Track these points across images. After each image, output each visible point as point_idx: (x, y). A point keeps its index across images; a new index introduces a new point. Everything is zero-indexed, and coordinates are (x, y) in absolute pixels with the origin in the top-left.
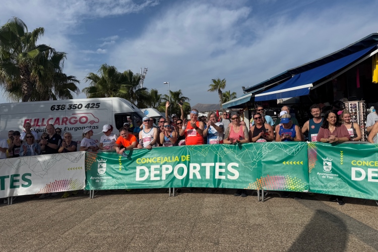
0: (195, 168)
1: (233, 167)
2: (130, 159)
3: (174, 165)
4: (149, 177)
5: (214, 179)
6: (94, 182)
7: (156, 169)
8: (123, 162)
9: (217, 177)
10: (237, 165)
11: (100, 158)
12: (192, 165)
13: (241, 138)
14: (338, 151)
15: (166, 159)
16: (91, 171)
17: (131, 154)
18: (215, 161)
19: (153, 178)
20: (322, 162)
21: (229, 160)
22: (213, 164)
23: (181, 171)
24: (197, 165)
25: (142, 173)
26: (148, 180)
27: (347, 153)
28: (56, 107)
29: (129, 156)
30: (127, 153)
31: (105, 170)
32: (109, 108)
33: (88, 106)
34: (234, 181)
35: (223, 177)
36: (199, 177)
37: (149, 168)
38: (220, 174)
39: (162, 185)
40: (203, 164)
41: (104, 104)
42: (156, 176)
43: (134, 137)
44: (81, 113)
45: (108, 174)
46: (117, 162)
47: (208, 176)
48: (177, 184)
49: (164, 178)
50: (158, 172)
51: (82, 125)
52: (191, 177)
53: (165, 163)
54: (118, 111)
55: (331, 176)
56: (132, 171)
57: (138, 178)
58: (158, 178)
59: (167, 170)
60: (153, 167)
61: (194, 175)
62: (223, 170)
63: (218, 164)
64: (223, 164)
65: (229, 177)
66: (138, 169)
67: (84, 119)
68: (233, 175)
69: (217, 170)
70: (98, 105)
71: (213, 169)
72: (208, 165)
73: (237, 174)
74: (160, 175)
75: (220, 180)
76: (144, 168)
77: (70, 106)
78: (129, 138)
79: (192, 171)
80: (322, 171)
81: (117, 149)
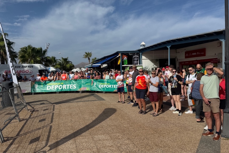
0: (64, 86)
1: (75, 86)
2: (45, 84)
3: (59, 85)
4: (51, 89)
5: (70, 89)
6: (34, 90)
7: (53, 87)
8: (43, 85)
9: (70, 88)
10: (76, 85)
11: (35, 83)
12: (64, 85)
13: (77, 78)
14: (97, 81)
15: (56, 84)
16: (33, 87)
17: (46, 82)
18: (70, 84)
19: (52, 89)
20: (94, 83)
21: (73, 84)
22: (69, 85)
23: (61, 87)
24: (65, 85)
25: (49, 88)
26: (51, 90)
27: (99, 82)
28: (17, 67)
29: (45, 83)
30: (44, 82)
31: (37, 87)
32: (36, 68)
33: (29, 67)
34: (75, 89)
35: (72, 88)
36: (65, 88)
37: (51, 86)
38: (71, 87)
39: (55, 91)
40: (67, 85)
41: (35, 66)
42: (53, 88)
43: (46, 77)
44: (26, 69)
45: (38, 88)
46: (41, 85)
47: (68, 88)
48: (59, 91)
49: (55, 89)
50: (54, 87)
51: (26, 73)
52: (63, 88)
53: (56, 85)
54: (40, 69)
55: (95, 87)
56: (46, 87)
57: (48, 89)
58: (54, 89)
59: (56, 87)
60: (52, 86)
61: (64, 88)
62: (72, 86)
63: (71, 85)
64: (72, 85)
65: (74, 88)
66: (48, 87)
67: (27, 71)
68: (74, 87)
69: (71, 86)
70: (33, 66)
71: (69, 86)
72: (68, 85)
73: (75, 87)
74: (54, 88)
75: (71, 89)
76: (49, 86)
77: (22, 66)
78: (45, 78)
79: (64, 87)
80: (94, 86)
81: (41, 81)
